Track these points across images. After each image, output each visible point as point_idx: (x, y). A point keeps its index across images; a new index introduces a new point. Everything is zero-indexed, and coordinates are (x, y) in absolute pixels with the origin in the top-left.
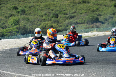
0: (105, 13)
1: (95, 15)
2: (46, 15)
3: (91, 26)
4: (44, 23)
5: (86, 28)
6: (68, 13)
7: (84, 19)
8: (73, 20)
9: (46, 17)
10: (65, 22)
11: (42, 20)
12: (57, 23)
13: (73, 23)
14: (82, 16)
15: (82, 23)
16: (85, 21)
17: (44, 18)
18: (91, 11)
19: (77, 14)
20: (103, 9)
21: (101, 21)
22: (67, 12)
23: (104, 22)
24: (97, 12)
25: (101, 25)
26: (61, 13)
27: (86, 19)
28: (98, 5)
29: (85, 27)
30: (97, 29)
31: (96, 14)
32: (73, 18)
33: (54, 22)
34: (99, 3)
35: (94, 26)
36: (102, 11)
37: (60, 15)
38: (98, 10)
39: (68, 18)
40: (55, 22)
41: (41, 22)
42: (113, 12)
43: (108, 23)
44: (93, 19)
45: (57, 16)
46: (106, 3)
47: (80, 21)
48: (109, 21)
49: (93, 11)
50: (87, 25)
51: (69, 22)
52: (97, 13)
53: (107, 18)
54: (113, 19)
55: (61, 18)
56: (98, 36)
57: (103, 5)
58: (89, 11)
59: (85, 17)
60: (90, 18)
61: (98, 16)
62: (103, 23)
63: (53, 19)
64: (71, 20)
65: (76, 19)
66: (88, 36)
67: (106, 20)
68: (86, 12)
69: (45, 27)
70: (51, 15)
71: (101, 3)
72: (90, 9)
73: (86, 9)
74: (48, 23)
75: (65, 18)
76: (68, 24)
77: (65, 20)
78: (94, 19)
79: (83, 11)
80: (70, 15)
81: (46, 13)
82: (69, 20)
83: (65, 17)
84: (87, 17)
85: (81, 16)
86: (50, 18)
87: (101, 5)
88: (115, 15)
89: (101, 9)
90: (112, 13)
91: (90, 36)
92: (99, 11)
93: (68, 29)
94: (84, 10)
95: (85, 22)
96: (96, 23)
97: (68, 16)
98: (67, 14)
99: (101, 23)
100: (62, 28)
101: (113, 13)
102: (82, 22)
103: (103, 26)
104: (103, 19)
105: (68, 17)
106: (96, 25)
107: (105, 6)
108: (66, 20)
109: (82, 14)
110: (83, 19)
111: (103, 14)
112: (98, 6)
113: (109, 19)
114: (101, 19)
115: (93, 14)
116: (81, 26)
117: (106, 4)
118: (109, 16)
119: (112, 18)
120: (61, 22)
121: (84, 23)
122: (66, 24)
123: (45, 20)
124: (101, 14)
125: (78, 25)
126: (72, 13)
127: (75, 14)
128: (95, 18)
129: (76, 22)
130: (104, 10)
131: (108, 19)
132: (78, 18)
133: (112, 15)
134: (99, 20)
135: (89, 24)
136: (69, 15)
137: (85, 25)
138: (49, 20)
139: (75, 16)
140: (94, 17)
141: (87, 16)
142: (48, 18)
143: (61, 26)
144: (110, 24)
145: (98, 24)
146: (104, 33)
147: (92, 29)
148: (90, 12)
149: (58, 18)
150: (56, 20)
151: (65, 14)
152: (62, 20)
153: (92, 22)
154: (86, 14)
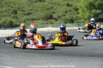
1: (49, 12)
2: (7, 11)
3: (45, 22)
4: (5, 18)
5: (42, 24)
6: (26, 10)
7: (40, 16)
8: (30, 17)
9: (6, 13)
10: (22, 18)
11: (3, 15)
12: (16, 19)
13: (30, 19)
14: (38, 13)
15: (38, 20)
16: (40, 17)
17: (4, 14)
18: (46, 9)
19: (34, 11)
20: (57, 7)
21: (54, 18)
22: (25, 9)
24: (51, 10)
25: (54, 21)
26: (19, 10)
27: (42, 16)
28: (53, 4)
29: (41, 22)
30: (51, 25)
31: (50, 12)
32: (30, 14)
34: (53, 2)
35: (49, 22)
36: (56, 9)
37: (18, 12)
38: (52, 9)
39: (26, 15)
40: (14, 18)
41: (2, 18)
42: (66, 10)
43: (61, 20)
44: (47, 16)
45: (16, 12)
46: (59, 2)
47: (36, 17)
48: (62, 18)
49: (48, 9)
50: (42, 22)
51: (27, 18)
52: (52, 11)
53: (60, 16)
54: (66, 17)
55: (19, 14)
56: (53, 31)
57: (57, 4)
58: (44, 8)
59: (41, 14)
60: (45, 15)
61: (52, 13)
62: (56, 20)
63: (12, 15)
64: (28, 17)
65: (33, 16)
66: (44, 31)
67: (60, 17)
68: (41, 10)
69: (6, 22)
70: (11, 12)
71: (55, 2)
72: (45, 7)
73: (42, 7)
74: (8, 18)
76: (26, 19)
77: (23, 16)
79: (39, 9)
80: (28, 11)
81: (6, 9)
83: (23, 14)
85: (37, 13)
86: (9, 14)
87: (55, 4)
88: (67, 13)
89: (55, 7)
90: (65, 11)
91: (45, 31)
92: (53, 9)
94: (39, 8)
95: (41, 18)
96: (51, 19)
97: (26, 13)
98: (24, 11)
99: (55, 20)
100: (20, 23)
101: (66, 11)
102: (38, 18)
103: (56, 23)
104: (56, 16)
106: (50, 22)
107: (59, 5)
109: (38, 11)
110: (39, 16)
111: (57, 12)
113: (62, 17)
114: (55, 16)
115: (48, 12)
116: (37, 22)
117: (59, 3)
118: (62, 14)
119: (65, 15)
120: (20, 18)
121: (40, 19)
122: (24, 20)
123: (5, 16)
124: (55, 12)
125: (34, 21)
126: (30, 10)
127: (32, 12)
128: (50, 15)
129: (32, 18)
130: (58, 9)
132: (34, 15)
133: (64, 13)
134: (53, 17)
135: (44, 21)
136: (26, 12)
137: (40, 21)
138: (9, 16)
139: (32, 13)
140: (48, 14)
142: (8, 14)
143: (19, 21)
144: (62, 21)
145: (52, 21)
146: (57, 28)
147: (47, 25)
148: (45, 9)
149: (16, 14)
150: (15, 16)
151: (23, 11)
152: (21, 16)
153: (47, 18)
154: (42, 11)
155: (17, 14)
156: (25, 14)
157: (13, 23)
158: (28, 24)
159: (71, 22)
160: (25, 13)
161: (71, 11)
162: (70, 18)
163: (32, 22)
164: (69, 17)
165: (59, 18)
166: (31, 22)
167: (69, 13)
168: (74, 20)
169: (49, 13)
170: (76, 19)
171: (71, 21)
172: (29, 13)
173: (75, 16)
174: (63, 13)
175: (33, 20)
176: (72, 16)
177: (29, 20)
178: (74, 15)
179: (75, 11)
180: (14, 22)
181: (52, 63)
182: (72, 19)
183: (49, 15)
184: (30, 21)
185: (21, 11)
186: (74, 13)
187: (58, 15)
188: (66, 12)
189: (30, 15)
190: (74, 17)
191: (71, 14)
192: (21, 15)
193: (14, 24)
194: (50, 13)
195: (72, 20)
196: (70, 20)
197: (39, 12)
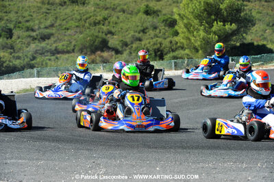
0: (122, 29)
1: (99, 32)
6: (36, 27)
7: (73, 43)
8: (48, 44)
10: (28, 49)
12: (9, 50)
13: (47, 51)
14: (69, 35)
15: (68, 52)
16: (75, 46)
18: (90, 24)
19: (58, 30)
20: (118, 18)
21: (112, 46)
22: (34, 25)
23: (120, 49)
24: (103, 25)
25: (112, 55)
26: (19, 27)
27: (79, 43)
28: (107, 9)
30: (104, 67)
31: (101, 31)
32: (49, 39)
33: (3, 49)
34: (108, 5)
35: (98, 58)
36: (116, 23)
37: (16, 32)
38: (107, 22)
39: (36, 39)
42: (142, 26)
43: (131, 53)
44: (94, 42)
45: (10, 34)
46: (125, 5)
47: (63, 45)
48: (132, 47)
49: (95, 24)
51: (39, 48)
52: (105, 28)
53: (128, 40)
54: (143, 43)
55: (19, 38)
57: (119, 8)
58: (85, 22)
59: (76, 37)
60: (89, 38)
61: (106, 35)
62: (117, 52)
64: (43, 44)
65: (55, 42)
67: (126, 45)
68: (77, 26)
71: (114, 5)
72: (86, 19)
73: (79, 17)
75: (29, 39)
76: (36, 52)
77: (29, 44)
78: (96, 43)
79: (72, 24)
80: (41, 31)
82: (39, 44)
83: (30, 36)
84: (80, 38)
85: (65, 35)
87: (114, 9)
88: (146, 33)
89: (114, 19)
90: (140, 28)
92: (109, 22)
93: (36, 66)
94: (72, 19)
95: (77, 48)
96: (102, 51)
97: (37, 35)
98: (33, 30)
99: (113, 53)
100: (22, 61)
101: (142, 28)
102: (69, 48)
103: (117, 60)
104: (117, 42)
105: (36, 37)
106: (102, 57)
107: (124, 12)
108: (32, 45)
109: (68, 29)
110: (71, 43)
111: (119, 31)
112: (107, 12)
113: (132, 43)
114: (113, 41)
115: (94, 31)
116: (67, 60)
117: (125, 7)
118: (133, 36)
119: (140, 40)
120: (20, 49)
121: (73, 50)
122: (31, 53)
124: (113, 30)
125: (58, 56)
126: (46, 28)
127: (53, 31)
128: (100, 40)
129: (53, 49)
130: (121, 22)
131: (129, 43)
132: (58, 39)
133: (139, 33)
134: (109, 44)
135: (86, 54)
136: (37, 32)
139: (52, 34)
140: (97, 37)
141: (81, 36)
143: (19, 58)
144: (134, 54)
145: (105, 54)
147: (93, 65)
148: (87, 25)
149: (11, 38)
150: (7, 44)
151: (28, 29)
152: (23, 43)
153: (93, 48)
154: (78, 30)
155: (13, 39)
156: (34, 39)
157: (4, 62)
158: (44, 63)
159: (158, 58)
160: (34, 34)
161: (155, 28)
162: (156, 47)
163: (53, 58)
164: (152, 43)
165: (124, 47)
166: (50, 60)
167: (151, 33)
168: (165, 51)
169: (97, 34)
170: (171, 48)
171: (156, 55)
172: (45, 36)
173: (168, 40)
174: (137, 34)
175: (55, 52)
176: (160, 40)
177: (46, 54)
178: (165, 39)
179: (167, 28)
180: (4, 60)
181: (105, 167)
182: (158, 50)
183: (97, 40)
184: (47, 57)
185: (22, 28)
186: (165, 34)
187: (121, 39)
188: (144, 31)
189: (47, 41)
190: (166, 43)
191: (156, 36)
192: (24, 41)
193: (5, 65)
194: (100, 34)
195: (159, 53)
196: (155, 53)
197: (72, 31)
